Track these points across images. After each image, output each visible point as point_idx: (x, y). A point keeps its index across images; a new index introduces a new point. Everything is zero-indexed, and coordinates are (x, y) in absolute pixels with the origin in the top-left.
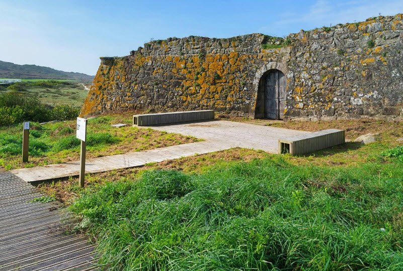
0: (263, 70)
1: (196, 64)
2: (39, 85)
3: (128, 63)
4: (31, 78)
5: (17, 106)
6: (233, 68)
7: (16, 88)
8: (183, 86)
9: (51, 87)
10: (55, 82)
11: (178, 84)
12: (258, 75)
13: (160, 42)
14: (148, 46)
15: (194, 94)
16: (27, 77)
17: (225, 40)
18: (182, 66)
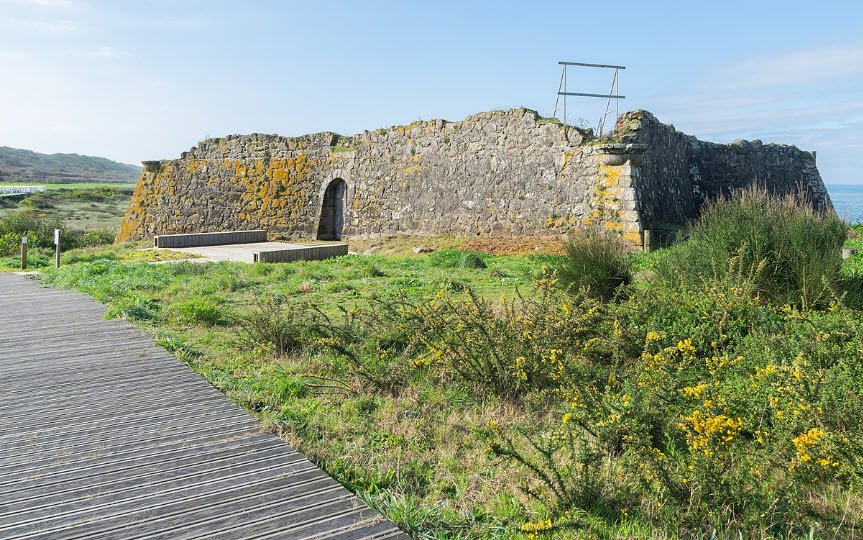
0: (328, 180)
1: (259, 172)
2: (79, 197)
3: (178, 169)
4: (68, 182)
5: (30, 233)
6: (300, 177)
7: (35, 202)
8: (242, 201)
9: (100, 200)
10: (109, 190)
11: (236, 198)
12: (324, 186)
13: (217, 141)
14: (203, 146)
15: (255, 210)
16: (60, 179)
17: (292, 140)
18: (243, 173)
